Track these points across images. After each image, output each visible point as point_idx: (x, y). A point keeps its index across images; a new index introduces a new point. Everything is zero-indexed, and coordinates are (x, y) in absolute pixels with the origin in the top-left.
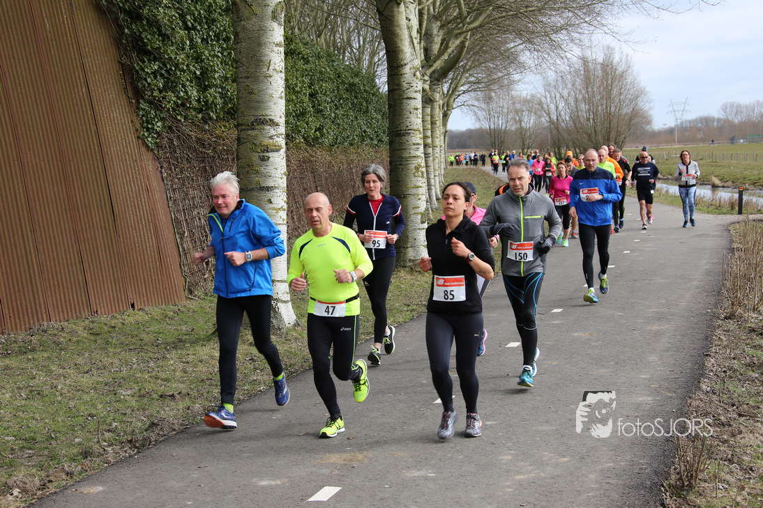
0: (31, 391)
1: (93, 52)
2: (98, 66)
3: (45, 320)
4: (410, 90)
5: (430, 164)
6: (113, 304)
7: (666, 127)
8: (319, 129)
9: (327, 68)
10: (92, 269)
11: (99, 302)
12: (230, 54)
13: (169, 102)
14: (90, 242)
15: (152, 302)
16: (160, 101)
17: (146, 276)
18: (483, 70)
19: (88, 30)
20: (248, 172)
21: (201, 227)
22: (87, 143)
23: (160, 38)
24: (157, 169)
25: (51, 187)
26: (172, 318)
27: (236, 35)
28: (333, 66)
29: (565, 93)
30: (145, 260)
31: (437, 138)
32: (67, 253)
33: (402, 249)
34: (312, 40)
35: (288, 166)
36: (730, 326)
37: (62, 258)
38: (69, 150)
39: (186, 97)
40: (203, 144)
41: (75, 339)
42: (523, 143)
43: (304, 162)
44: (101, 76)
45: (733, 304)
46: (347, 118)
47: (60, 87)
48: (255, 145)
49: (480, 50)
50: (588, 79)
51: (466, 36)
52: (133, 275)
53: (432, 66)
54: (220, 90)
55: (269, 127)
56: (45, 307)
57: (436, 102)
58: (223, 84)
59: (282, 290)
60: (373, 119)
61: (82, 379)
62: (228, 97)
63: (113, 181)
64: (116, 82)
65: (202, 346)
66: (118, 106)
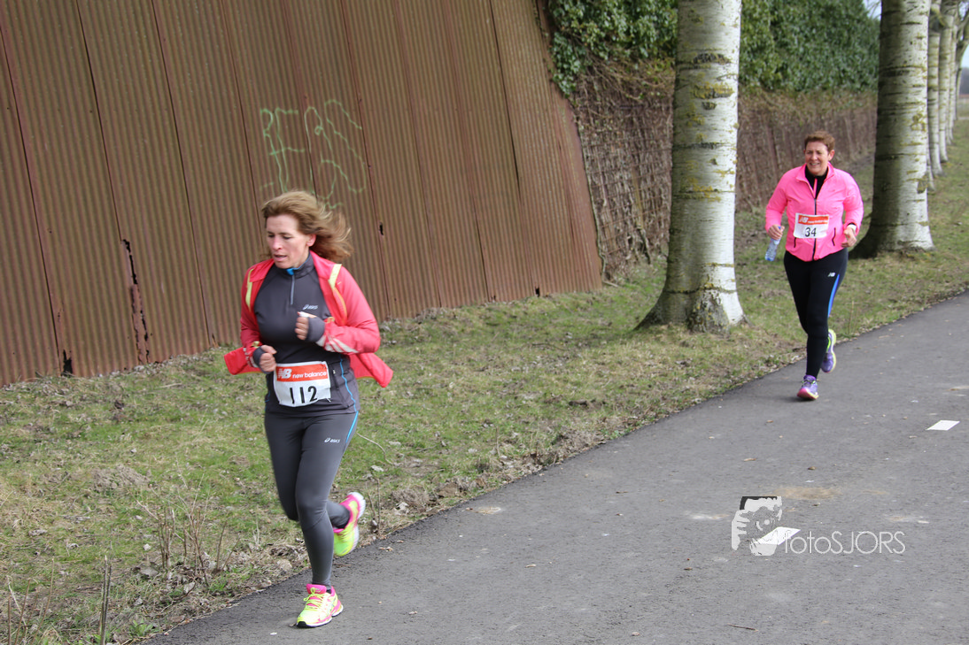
3: (435, 305)
4: (912, 12)
5: (935, 113)
6: (514, 287)
8: (782, 69)
10: (490, 245)
11: (498, 286)
13: (590, 35)
14: (489, 211)
15: (561, 287)
16: (579, 34)
17: (554, 256)
20: (687, 124)
22: (489, 89)
24: (572, 121)
25: (446, 144)
26: (585, 309)
30: (554, 235)
32: (462, 225)
33: (889, 228)
35: (739, 118)
37: (456, 231)
38: (468, 98)
39: (611, 28)
40: (631, 89)
41: (468, 330)
43: (759, 112)
46: (820, 53)
47: (460, 17)
48: (698, 89)
52: (538, 252)
54: (655, 18)
55: (717, 65)
56: (435, 291)
57: (949, 28)
58: (659, 9)
59: (724, 276)
60: (855, 54)
61: (477, 378)
62: (665, 27)
63: (518, 135)
64: (527, 11)
65: (621, 344)
66: (528, 41)
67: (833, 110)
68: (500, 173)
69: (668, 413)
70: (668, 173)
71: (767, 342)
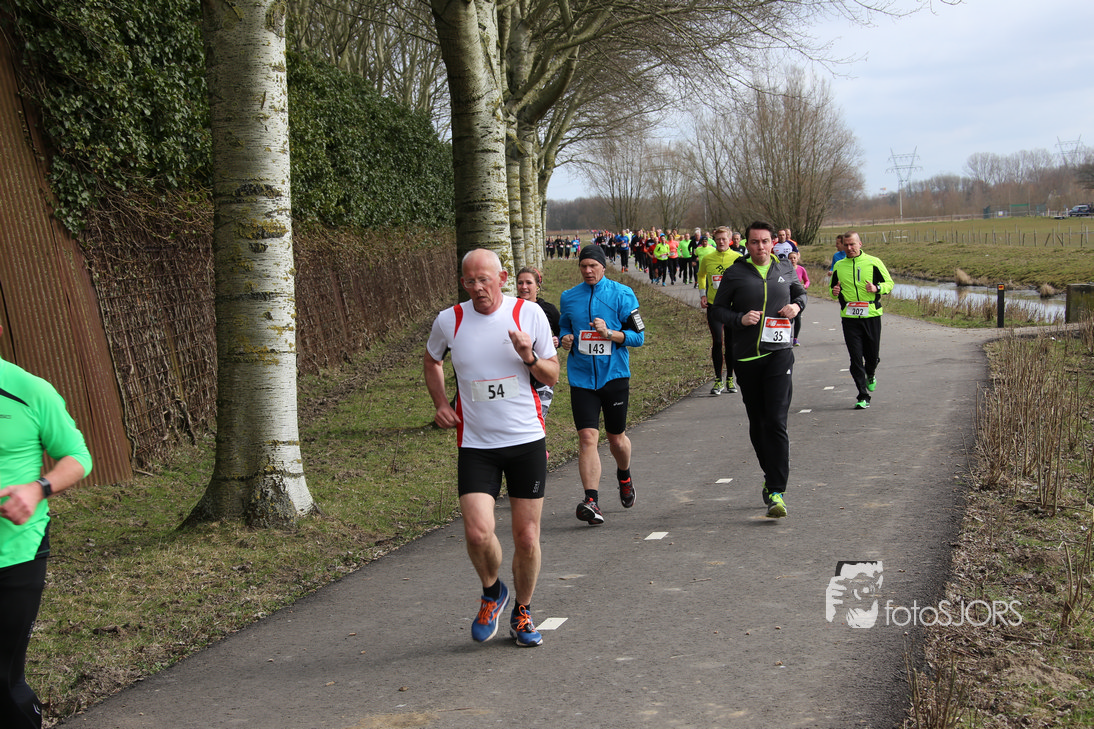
4: (488, 137)
5: (521, 254)
7: (885, 192)
8: (344, 201)
9: (355, 104)
12: (198, 82)
13: (102, 160)
16: (86, 158)
18: (600, 106)
20: (232, 270)
21: (156, 359)
23: (84, 57)
24: (83, 267)
26: (111, 506)
27: (209, 52)
28: (364, 100)
29: (730, 141)
31: (531, 212)
34: (330, 60)
35: (295, 259)
36: (988, 500)
39: (128, 151)
40: (158, 227)
42: (665, 220)
43: (320, 253)
45: (992, 466)
46: (388, 182)
48: (244, 227)
49: (595, 74)
50: (763, 121)
51: (574, 51)
53: (520, 100)
54: (184, 140)
55: (265, 199)
57: (529, 156)
58: (188, 129)
59: (289, 457)
60: (428, 183)
62: (197, 151)
63: (10, 286)
64: (13, 128)
65: (161, 549)
66: (17, 167)
67: (408, 250)
69: (224, 634)
70: (212, 330)
71: (344, 535)
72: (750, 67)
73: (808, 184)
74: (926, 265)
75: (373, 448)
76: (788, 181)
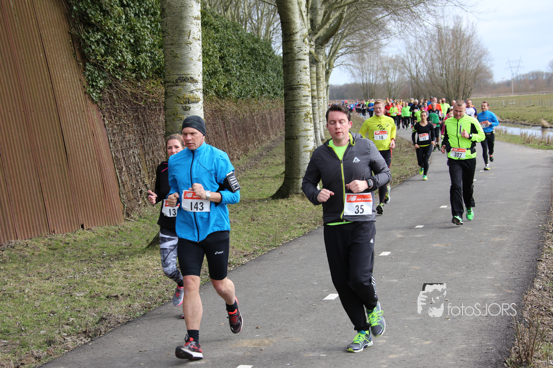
0: (4, 294)
1: (48, 25)
2: (52, 36)
3: (13, 238)
4: (300, 53)
5: (316, 112)
6: (66, 225)
7: (504, 80)
8: (227, 85)
9: (233, 36)
10: (50, 197)
11: (56, 224)
12: (156, 26)
13: (110, 64)
14: (48, 176)
15: (97, 224)
16: (102, 64)
17: (93, 203)
18: (357, 37)
19: (44, 7)
20: (173, 120)
21: (135, 164)
22: (45, 98)
23: (102, 13)
24: (100, 118)
25: (17, 133)
26: (114, 236)
27: (163, 10)
28: (238, 34)
29: (423, 54)
30: (92, 190)
31: (321, 91)
32: (30, 185)
33: (295, 180)
34: (221, 14)
35: (204, 114)
37: (26, 189)
38: (31, 103)
39: (122, 60)
40: (137, 98)
41: (37, 253)
42: (390, 94)
43: (216, 111)
44: (55, 44)
46: (249, 76)
47: (22, 53)
48: (179, 98)
49: (354, 20)
50: (441, 43)
51: (344, 9)
52: (82, 202)
53: (316, 33)
54: (150, 55)
55: (190, 84)
56: (13, 228)
57: (320, 62)
58: (152, 49)
60: (270, 76)
61: (44, 284)
62: (155, 60)
63: (66, 127)
64: (67, 49)
65: (138, 257)
66: (69, 68)
67: (259, 110)
68: (54, 151)
70: (162, 149)
72: (435, 16)
73: (464, 76)
74: (525, 118)
75: (242, 209)
76: (453, 74)
